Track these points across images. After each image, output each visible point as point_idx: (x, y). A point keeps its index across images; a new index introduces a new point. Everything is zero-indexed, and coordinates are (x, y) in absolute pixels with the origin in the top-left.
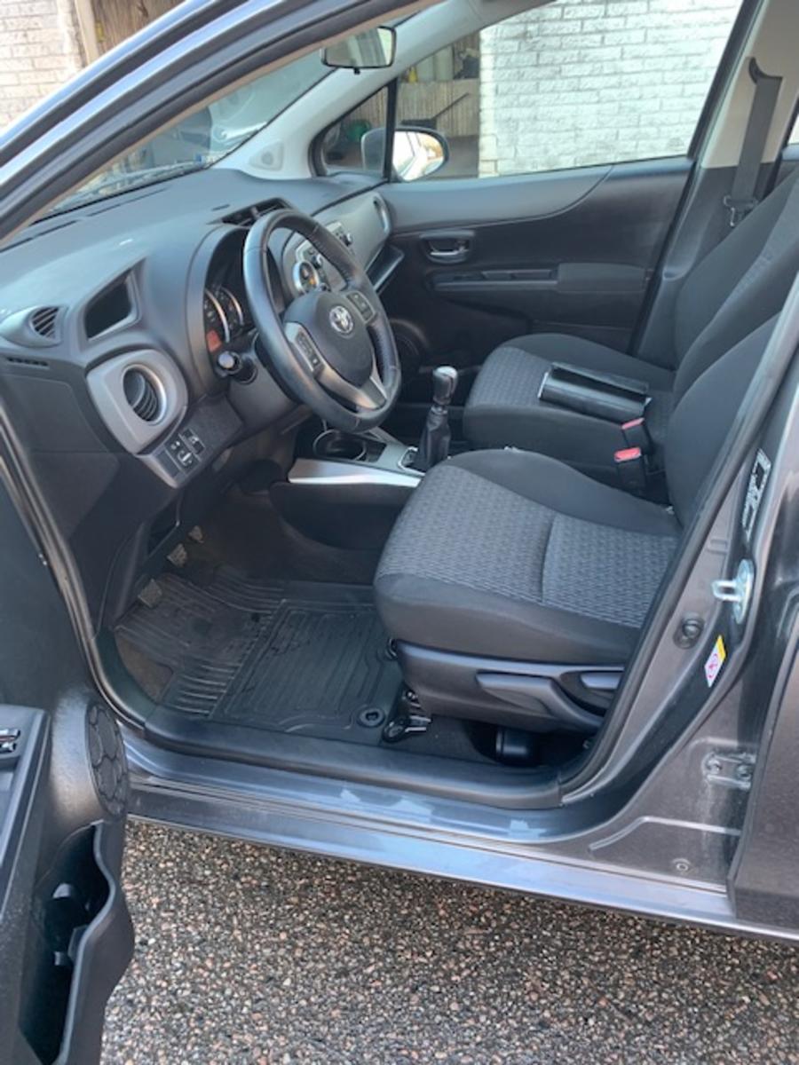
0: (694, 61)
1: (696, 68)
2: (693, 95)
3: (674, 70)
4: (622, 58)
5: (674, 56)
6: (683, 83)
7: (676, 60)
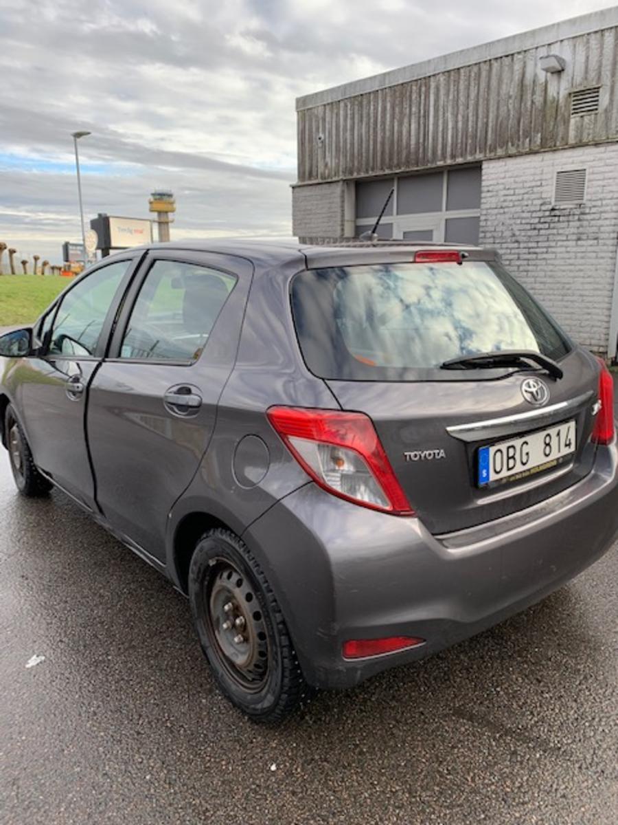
0: (567, 286)
1: (568, 289)
2: (567, 301)
3: (558, 289)
4: (535, 283)
5: (558, 283)
6: (563, 296)
7: (558, 285)
